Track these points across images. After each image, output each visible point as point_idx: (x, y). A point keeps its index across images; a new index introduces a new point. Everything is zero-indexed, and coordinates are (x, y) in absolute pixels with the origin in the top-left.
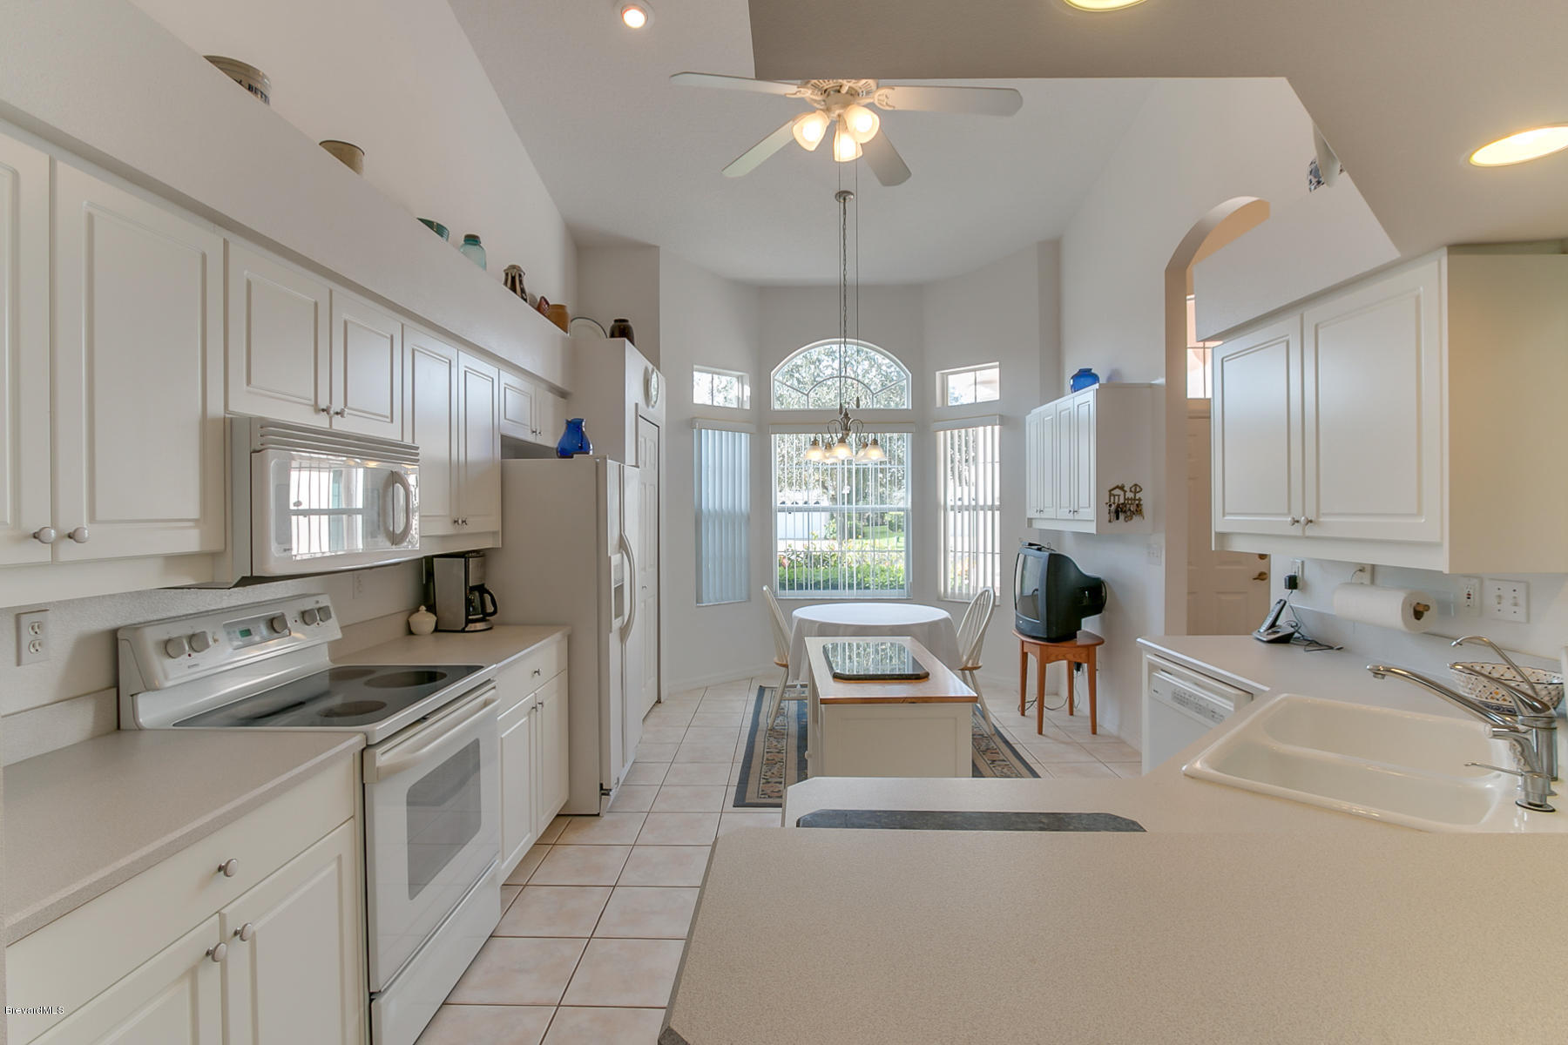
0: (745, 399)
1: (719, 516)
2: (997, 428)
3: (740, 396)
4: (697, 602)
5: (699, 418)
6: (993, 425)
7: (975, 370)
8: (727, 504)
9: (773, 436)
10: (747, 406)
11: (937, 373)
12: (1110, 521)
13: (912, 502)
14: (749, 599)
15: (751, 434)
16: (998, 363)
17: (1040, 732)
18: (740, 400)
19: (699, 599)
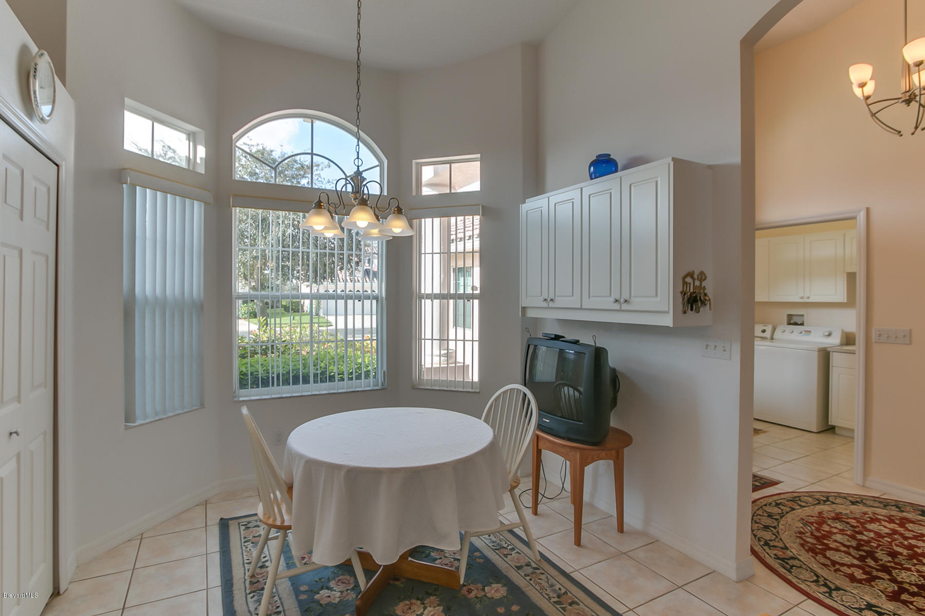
0: (198, 161)
1: (161, 304)
2: (477, 218)
3: (191, 157)
4: (126, 421)
5: (130, 169)
6: (473, 214)
7: (450, 162)
8: (173, 289)
9: (233, 209)
10: (201, 170)
11: (414, 161)
12: (685, 312)
13: (387, 291)
14: (202, 405)
15: (205, 203)
16: (479, 156)
17: (578, 542)
18: (192, 161)
19: (129, 417)
